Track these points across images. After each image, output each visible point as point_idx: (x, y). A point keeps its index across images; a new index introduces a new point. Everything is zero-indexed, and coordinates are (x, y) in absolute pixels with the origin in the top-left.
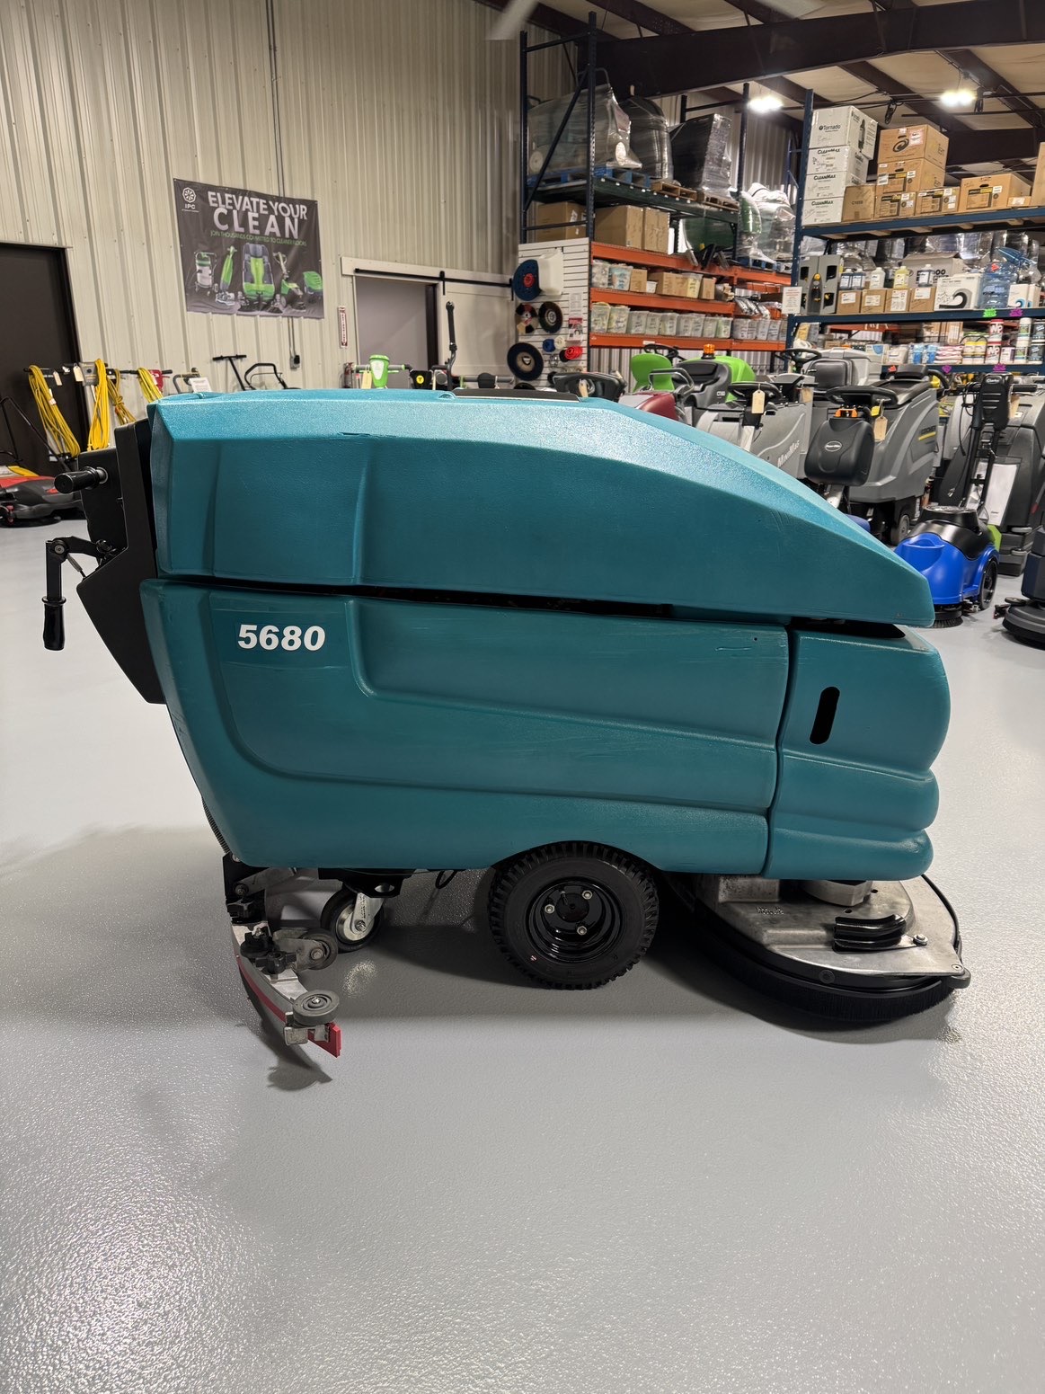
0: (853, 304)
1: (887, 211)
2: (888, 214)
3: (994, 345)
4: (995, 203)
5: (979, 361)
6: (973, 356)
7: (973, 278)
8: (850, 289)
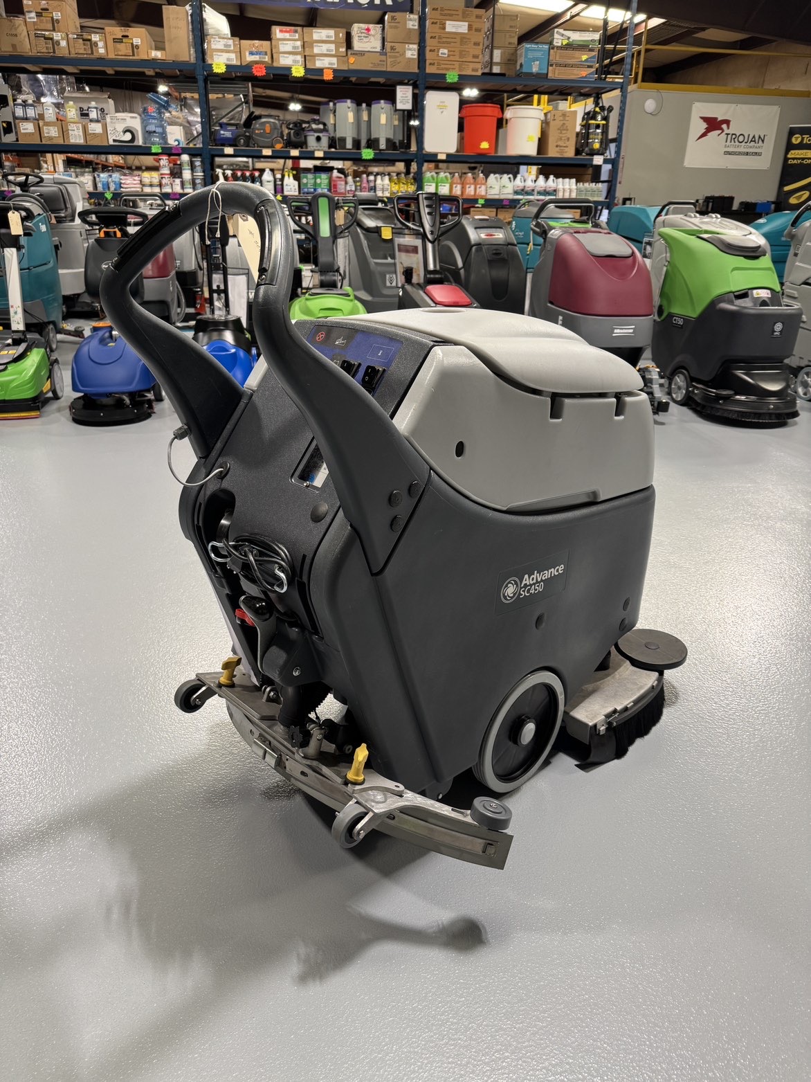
0: (33, 134)
1: (42, 48)
2: (47, 51)
3: (166, 176)
4: (138, 53)
5: (157, 190)
6: (151, 185)
7: (136, 118)
8: (26, 119)
